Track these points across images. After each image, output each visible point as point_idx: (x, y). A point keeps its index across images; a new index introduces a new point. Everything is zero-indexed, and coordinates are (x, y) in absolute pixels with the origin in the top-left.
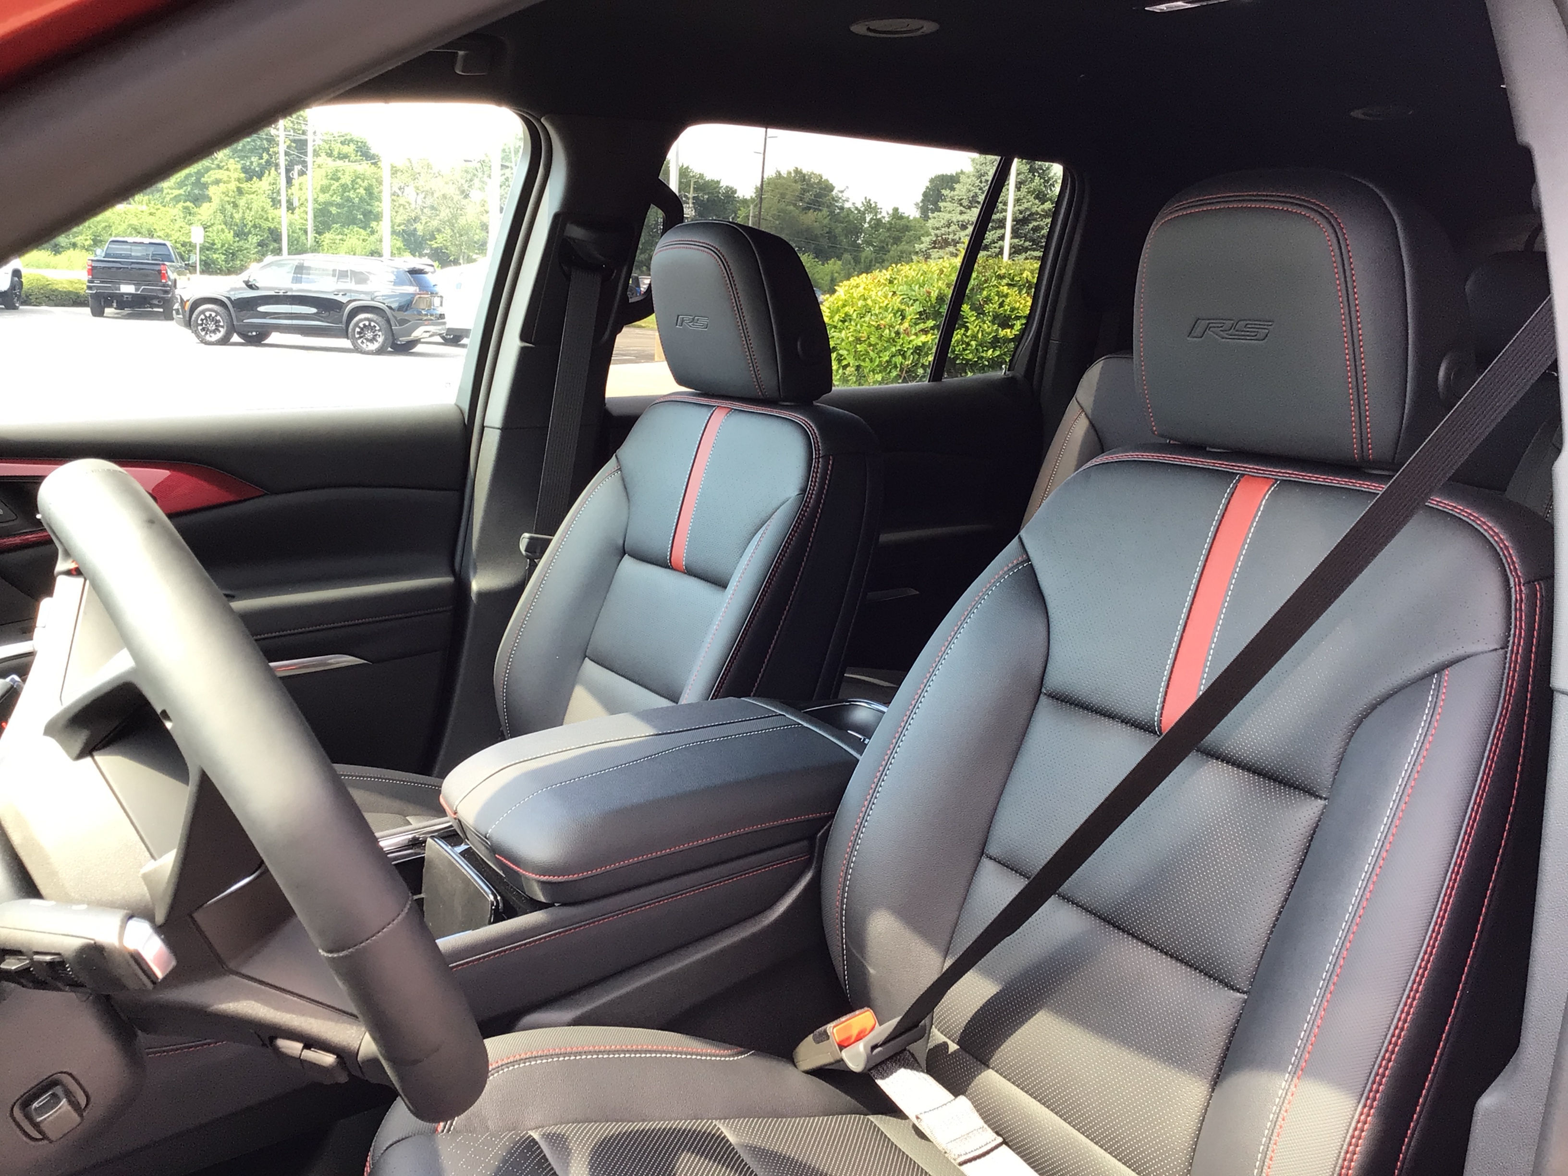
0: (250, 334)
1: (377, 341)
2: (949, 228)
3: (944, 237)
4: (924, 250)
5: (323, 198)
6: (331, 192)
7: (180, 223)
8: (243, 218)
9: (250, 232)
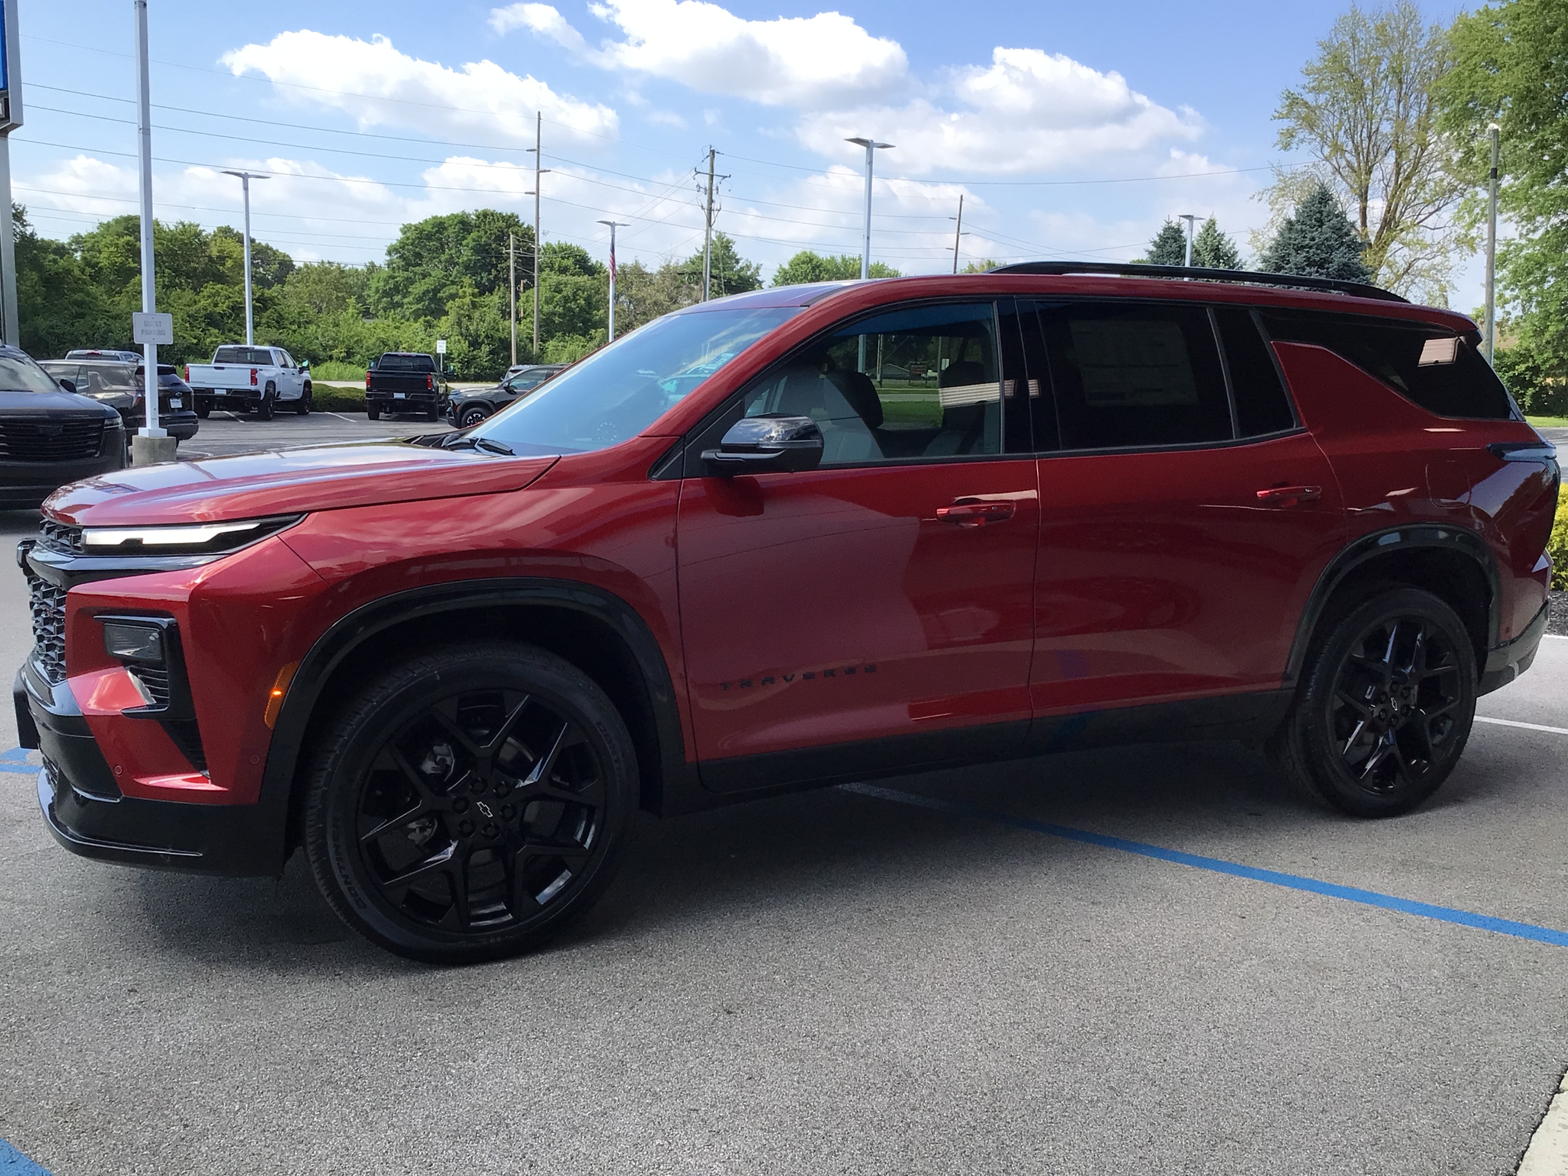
5: (546, 309)
6: (554, 304)
7: (422, 335)
8: (477, 330)
9: (483, 342)
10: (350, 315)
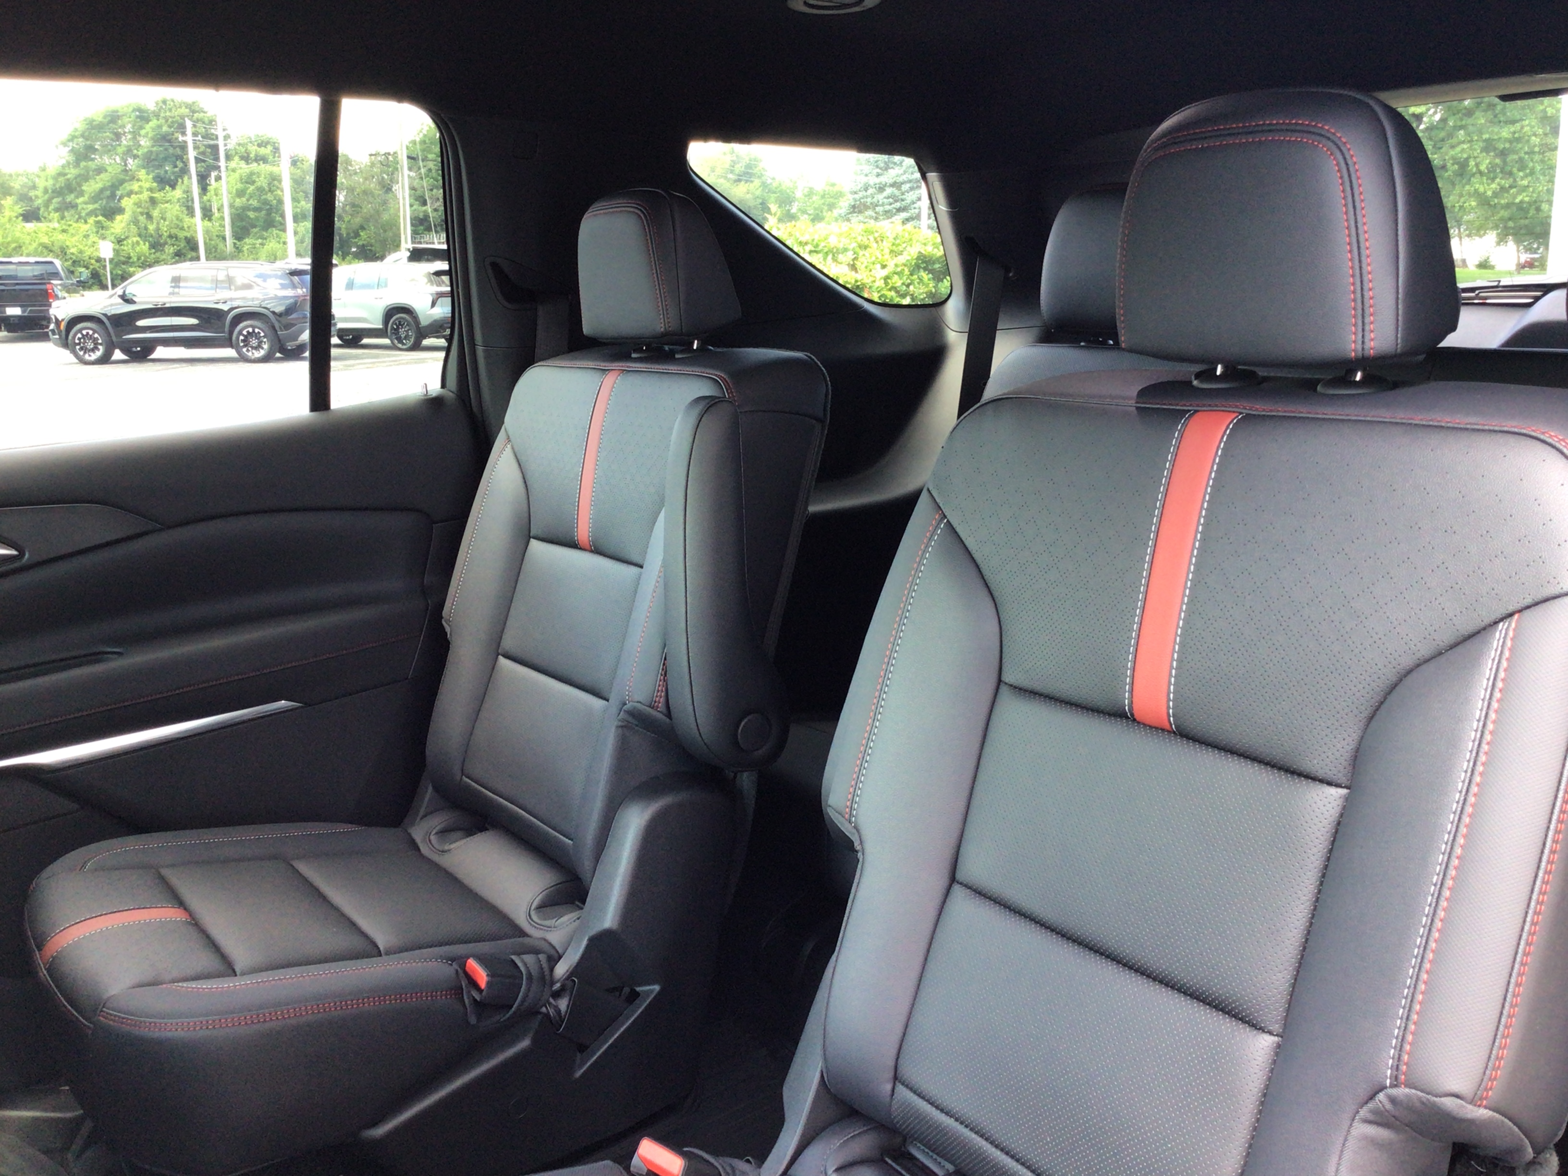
0: (134, 349)
1: (263, 348)
2: (866, 191)
3: (862, 200)
4: (843, 215)
5: (239, 202)
6: (247, 196)
7: (93, 238)
8: (158, 229)
9: (166, 243)
10: (6, 219)
